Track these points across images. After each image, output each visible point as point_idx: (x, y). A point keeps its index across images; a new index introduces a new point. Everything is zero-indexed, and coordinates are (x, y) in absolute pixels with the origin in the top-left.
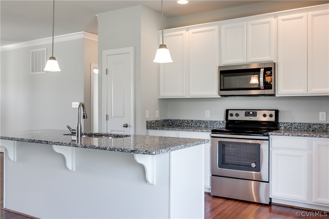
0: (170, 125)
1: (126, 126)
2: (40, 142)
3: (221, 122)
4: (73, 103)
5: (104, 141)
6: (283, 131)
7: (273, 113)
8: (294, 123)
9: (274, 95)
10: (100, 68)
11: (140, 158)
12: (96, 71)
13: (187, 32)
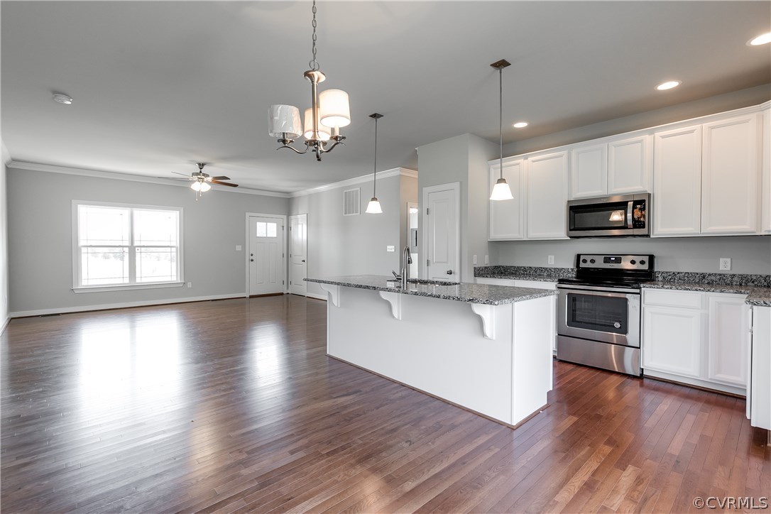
0: (502, 273)
1: (450, 273)
2: (367, 287)
3: (570, 270)
4: (388, 247)
5: (424, 288)
6: (660, 283)
7: (646, 259)
8: (679, 273)
9: (648, 236)
10: (420, 206)
11: (478, 309)
12: (414, 211)
13: (526, 161)
